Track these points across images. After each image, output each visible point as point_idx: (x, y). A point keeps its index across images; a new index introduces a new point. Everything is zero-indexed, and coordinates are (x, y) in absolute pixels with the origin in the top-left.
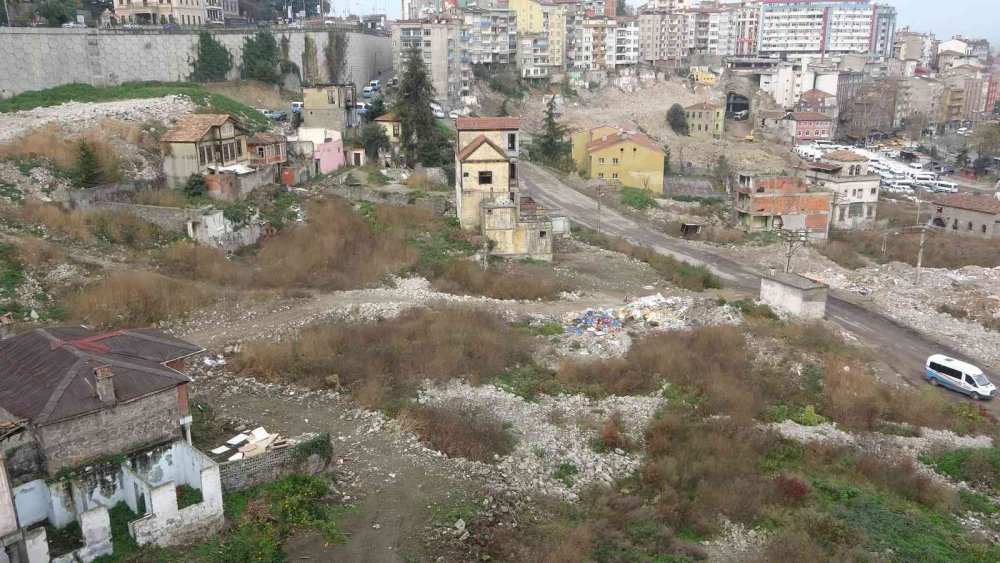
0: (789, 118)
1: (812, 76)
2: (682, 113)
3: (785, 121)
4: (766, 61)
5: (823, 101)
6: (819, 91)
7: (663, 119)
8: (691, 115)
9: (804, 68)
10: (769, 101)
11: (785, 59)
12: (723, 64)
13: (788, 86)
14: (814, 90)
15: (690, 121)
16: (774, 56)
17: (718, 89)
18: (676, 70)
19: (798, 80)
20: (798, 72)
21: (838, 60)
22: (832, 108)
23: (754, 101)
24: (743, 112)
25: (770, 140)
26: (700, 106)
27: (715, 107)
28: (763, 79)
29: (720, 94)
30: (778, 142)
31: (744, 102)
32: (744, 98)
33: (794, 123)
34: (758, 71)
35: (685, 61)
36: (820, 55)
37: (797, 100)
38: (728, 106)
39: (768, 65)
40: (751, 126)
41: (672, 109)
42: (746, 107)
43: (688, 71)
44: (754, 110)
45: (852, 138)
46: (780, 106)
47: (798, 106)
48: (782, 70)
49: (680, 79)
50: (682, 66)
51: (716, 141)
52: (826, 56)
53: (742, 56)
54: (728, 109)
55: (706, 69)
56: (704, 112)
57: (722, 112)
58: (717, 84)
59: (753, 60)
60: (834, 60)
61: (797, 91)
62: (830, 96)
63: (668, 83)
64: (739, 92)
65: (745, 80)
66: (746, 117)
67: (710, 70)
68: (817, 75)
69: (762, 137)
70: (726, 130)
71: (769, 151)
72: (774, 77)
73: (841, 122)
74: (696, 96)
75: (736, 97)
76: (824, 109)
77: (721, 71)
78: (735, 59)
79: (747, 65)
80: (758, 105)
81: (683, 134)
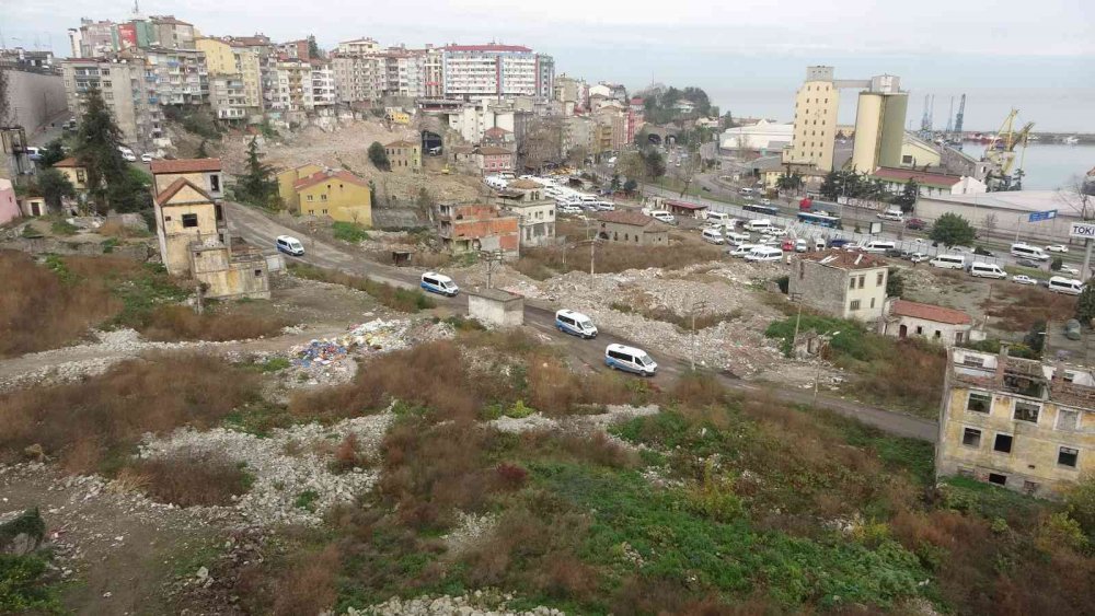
0: (477, 152)
1: (492, 115)
2: (383, 151)
3: (474, 155)
4: (452, 102)
5: (503, 137)
6: (499, 129)
7: (365, 157)
8: (390, 152)
9: (485, 108)
10: (458, 137)
11: (468, 101)
12: (415, 105)
13: (473, 124)
14: (495, 127)
15: (390, 158)
16: (458, 97)
17: (412, 128)
18: (372, 111)
19: (481, 119)
20: (480, 112)
21: (512, 101)
22: (511, 142)
23: (446, 138)
24: (438, 148)
25: (462, 173)
26: (398, 143)
27: (412, 144)
28: (451, 118)
29: (415, 132)
30: (470, 173)
31: (437, 139)
32: (436, 136)
33: (481, 157)
34: (446, 111)
35: (380, 102)
36: (496, 98)
37: (482, 136)
38: (424, 142)
39: (455, 106)
40: (445, 161)
41: (372, 147)
42: (439, 143)
43: (383, 112)
44: (446, 147)
45: (530, 169)
46: (468, 142)
47: (483, 141)
48: (467, 111)
49: (378, 119)
50: (377, 107)
51: (416, 175)
52: (502, 98)
53: (431, 98)
54: (423, 146)
55: (400, 109)
56: (402, 149)
57: (419, 148)
58: (411, 124)
59: (439, 101)
60: (508, 101)
61: (481, 128)
62: (508, 132)
63: (367, 123)
64: (432, 130)
65: (435, 119)
66: (440, 152)
67: (404, 111)
68: (496, 114)
69: (455, 170)
70: (423, 164)
71: (463, 182)
72: (461, 116)
73: (520, 155)
74: (393, 134)
75: (430, 134)
76: (504, 143)
77: (414, 111)
78: (425, 100)
79: (436, 106)
80: (449, 141)
81: (386, 170)
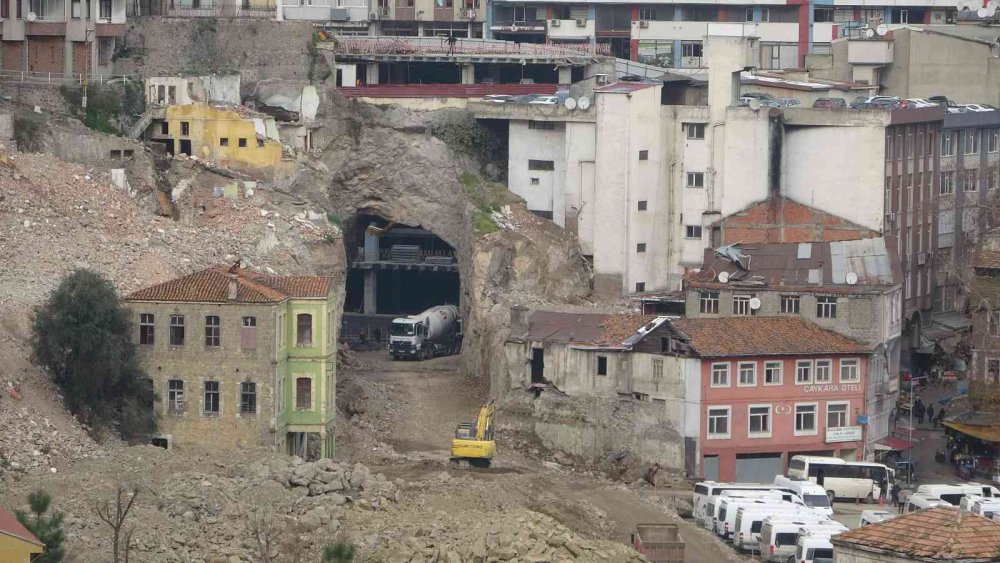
0: (661, 343)
1: (760, 132)
2: (116, 323)
3: (643, 363)
4: (528, 53)
5: (822, 259)
6: (799, 211)
7: (16, 355)
8: (162, 334)
9: (720, 93)
10: (556, 257)
11: (623, 48)
12: (317, 71)
13: (646, 181)
14: (777, 203)
15: (160, 365)
16: (567, 29)
17: (296, 194)
18: (71, 96)
19: (694, 155)
20: (690, 113)
21: (880, 53)
22: (866, 291)
23: (484, 261)
24: (434, 317)
25: (574, 462)
26: (208, 284)
27: (288, 289)
28: (522, 146)
29: (311, 219)
30: (619, 467)
31: (435, 262)
32: (432, 243)
33: (689, 370)
34: (491, 105)
35: (119, 48)
36: (789, 31)
37: (694, 251)
38: (354, 282)
39: (544, 76)
40: (476, 388)
41: (59, 300)
42: (446, 287)
43: (132, 101)
44: (486, 307)
45: (977, 446)
46: (614, 283)
47: (701, 281)
48: (612, 105)
49: (97, 144)
50: (100, 74)
51: (302, 468)
52: (822, 32)
53: (408, 28)
54: (353, 301)
55: (228, 90)
56: (231, 317)
57: (325, 314)
58: (292, 171)
59: (469, 48)
60: (859, 52)
61: (693, 205)
62: (855, 232)
63: (35, 165)
64: (411, 210)
65: (432, 149)
66: (449, 340)
67: (253, 101)
68: (782, 128)
69: (533, 445)
70: (349, 405)
71: (574, 517)
72: (577, 138)
73: (919, 364)
74: (183, 230)
75: (394, 235)
76: (828, 297)
77: (309, 102)
78: (375, 43)
79: (438, 76)
80: (504, 276)
81: (129, 435)
